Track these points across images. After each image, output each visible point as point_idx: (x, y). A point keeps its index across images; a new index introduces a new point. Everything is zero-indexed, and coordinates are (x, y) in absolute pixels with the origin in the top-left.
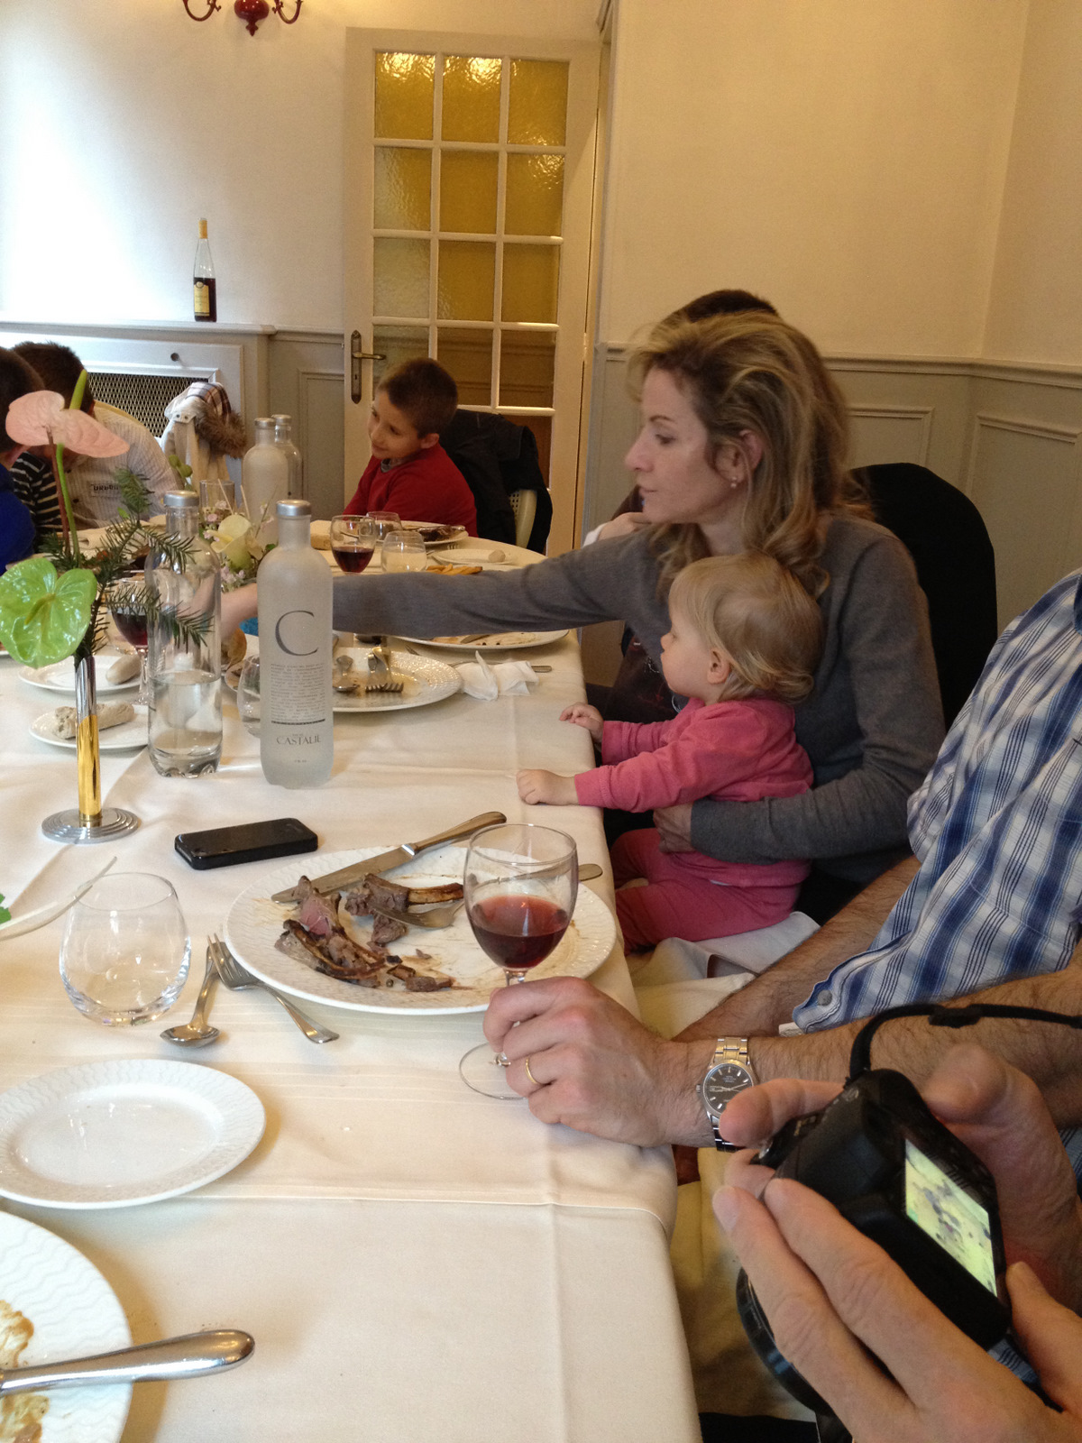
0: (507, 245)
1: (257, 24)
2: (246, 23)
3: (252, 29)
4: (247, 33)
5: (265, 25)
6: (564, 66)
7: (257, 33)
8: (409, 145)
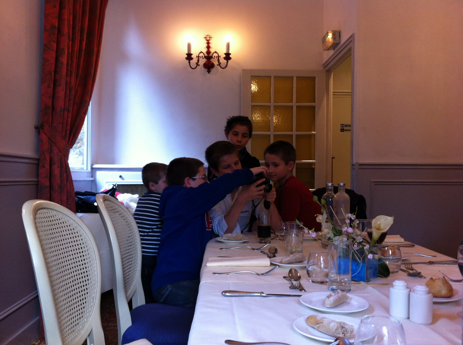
0: (297, 135)
1: (210, 70)
2: (207, 70)
3: (209, 72)
4: (207, 73)
5: (213, 70)
6: (314, 79)
7: (211, 73)
8: (263, 105)
